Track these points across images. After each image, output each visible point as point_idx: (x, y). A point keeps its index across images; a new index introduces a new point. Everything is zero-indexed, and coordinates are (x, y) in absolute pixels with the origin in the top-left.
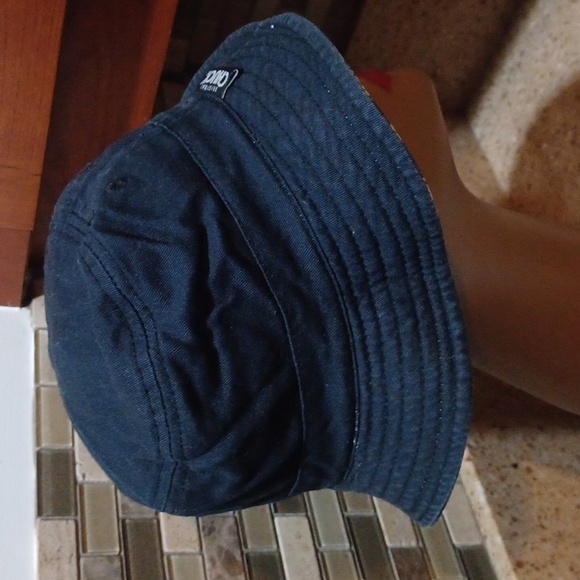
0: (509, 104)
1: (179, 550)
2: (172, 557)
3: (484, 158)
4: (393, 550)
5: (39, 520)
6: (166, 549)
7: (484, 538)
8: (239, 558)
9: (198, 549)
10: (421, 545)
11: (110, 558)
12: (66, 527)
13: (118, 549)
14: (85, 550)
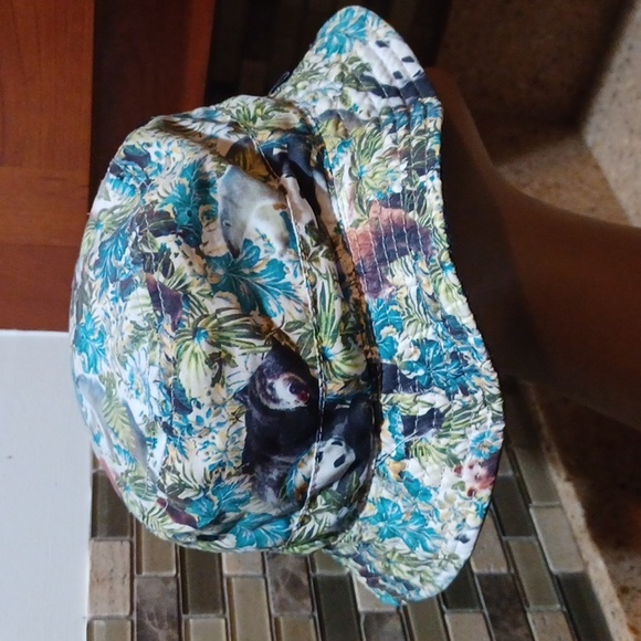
0: (620, 105)
1: (240, 573)
2: (233, 580)
3: (597, 167)
4: (480, 576)
5: (92, 541)
6: (226, 571)
7: (586, 564)
8: (305, 582)
9: (261, 572)
10: (513, 571)
11: (166, 580)
12: (121, 548)
13: (174, 572)
14: (139, 572)
